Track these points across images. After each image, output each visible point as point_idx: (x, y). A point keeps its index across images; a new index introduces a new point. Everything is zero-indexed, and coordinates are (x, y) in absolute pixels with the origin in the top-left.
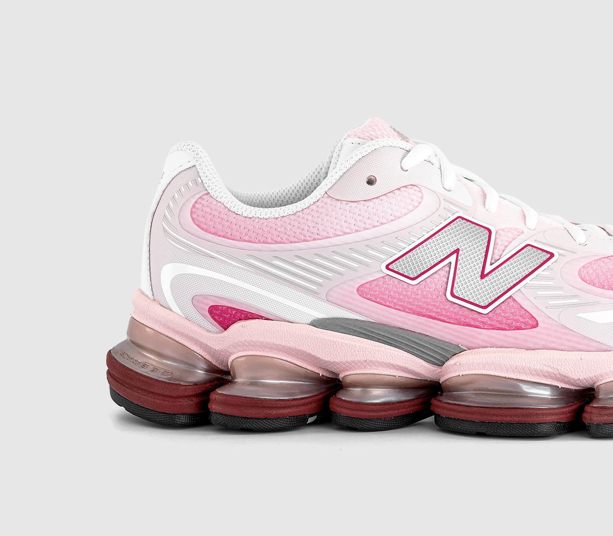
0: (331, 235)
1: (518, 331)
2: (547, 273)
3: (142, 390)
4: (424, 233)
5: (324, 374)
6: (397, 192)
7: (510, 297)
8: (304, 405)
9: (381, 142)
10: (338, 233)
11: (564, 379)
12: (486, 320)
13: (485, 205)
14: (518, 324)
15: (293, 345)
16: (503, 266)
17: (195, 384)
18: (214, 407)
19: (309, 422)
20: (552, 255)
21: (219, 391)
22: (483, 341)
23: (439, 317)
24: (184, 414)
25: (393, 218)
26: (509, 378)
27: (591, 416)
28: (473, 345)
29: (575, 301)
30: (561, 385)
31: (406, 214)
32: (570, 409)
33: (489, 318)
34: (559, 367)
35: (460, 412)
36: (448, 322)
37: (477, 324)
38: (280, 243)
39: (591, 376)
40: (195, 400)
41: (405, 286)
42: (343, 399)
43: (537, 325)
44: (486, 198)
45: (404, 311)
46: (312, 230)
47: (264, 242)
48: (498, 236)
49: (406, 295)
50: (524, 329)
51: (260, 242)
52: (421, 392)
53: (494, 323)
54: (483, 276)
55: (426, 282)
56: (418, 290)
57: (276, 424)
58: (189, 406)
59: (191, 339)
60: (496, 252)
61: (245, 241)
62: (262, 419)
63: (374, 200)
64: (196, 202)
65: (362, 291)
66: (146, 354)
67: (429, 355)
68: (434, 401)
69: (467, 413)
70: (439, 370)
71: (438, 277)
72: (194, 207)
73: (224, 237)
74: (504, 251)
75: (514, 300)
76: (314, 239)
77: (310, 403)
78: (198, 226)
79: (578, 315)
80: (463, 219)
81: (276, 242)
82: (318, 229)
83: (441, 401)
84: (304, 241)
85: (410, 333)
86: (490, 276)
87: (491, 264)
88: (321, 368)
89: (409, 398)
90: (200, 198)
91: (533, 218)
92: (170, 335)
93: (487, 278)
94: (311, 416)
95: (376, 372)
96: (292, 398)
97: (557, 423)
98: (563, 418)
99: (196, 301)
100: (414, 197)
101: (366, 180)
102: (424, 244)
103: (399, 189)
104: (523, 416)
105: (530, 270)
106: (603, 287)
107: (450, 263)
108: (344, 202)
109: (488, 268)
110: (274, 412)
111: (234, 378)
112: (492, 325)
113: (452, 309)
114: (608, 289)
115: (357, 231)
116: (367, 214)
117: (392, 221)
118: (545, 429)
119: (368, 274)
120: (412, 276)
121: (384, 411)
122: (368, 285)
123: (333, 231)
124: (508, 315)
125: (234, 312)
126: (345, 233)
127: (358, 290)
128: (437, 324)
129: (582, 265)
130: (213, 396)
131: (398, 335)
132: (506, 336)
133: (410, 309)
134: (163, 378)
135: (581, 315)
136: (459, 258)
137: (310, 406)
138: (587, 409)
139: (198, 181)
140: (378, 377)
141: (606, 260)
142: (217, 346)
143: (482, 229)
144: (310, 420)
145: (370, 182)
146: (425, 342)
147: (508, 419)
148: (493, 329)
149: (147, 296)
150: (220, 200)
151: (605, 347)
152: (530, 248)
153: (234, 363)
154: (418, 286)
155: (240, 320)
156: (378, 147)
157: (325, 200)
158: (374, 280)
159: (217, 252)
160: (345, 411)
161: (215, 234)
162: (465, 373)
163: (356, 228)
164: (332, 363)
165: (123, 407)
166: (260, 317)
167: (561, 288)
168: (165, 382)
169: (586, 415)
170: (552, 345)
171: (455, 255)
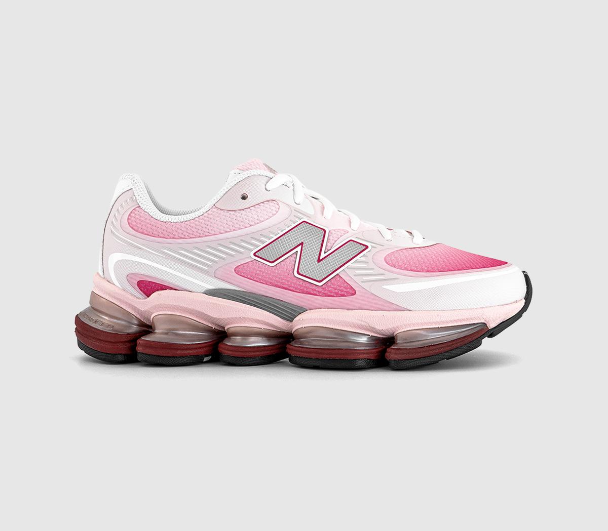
0: (217, 233)
1: (342, 297)
2: (363, 259)
3: (94, 338)
4: (279, 232)
5: (216, 328)
6: (262, 204)
7: (337, 274)
8: (200, 348)
9: (253, 172)
10: (222, 232)
11: (372, 329)
12: (320, 290)
13: (323, 214)
14: (343, 293)
15: (192, 307)
16: (333, 254)
17: (128, 334)
18: (139, 349)
19: (204, 361)
20: (367, 247)
21: (143, 338)
22: (319, 304)
23: (290, 288)
24: (120, 354)
25: (258, 222)
26: (335, 329)
27: (391, 355)
28: (312, 307)
29: (381, 277)
30: (371, 334)
31: (267, 219)
32: (378, 350)
33: (323, 289)
34: (368, 322)
35: (303, 352)
36: (295, 292)
37: (315, 292)
38: (184, 238)
39: (390, 327)
40: (128, 345)
41: (267, 267)
42: (228, 344)
43: (355, 293)
44: (324, 210)
45: (266, 284)
46: (204, 230)
47: (173, 238)
48: (330, 234)
49: (267, 273)
50: (346, 296)
51: (170, 238)
52: (281, 340)
53: (326, 292)
54: (319, 261)
55: (281, 265)
56: (275, 269)
57: (181, 361)
58: (123, 349)
59: (126, 303)
60: (329, 244)
61: (161, 237)
62: (171, 357)
63: (246, 210)
64: (131, 212)
65: (238, 270)
66: (104, 317)
67: (283, 314)
68: (288, 346)
69: (306, 352)
70: (291, 324)
71: (289, 262)
72: (130, 215)
73: (148, 235)
74: (334, 244)
75: (340, 276)
76: (206, 236)
77: (205, 347)
78: (132, 228)
79: (383, 287)
80: (307, 222)
81: (181, 238)
82: (208, 229)
83: (292, 345)
84: (199, 237)
85: (270, 299)
86: (324, 261)
87: (325, 253)
88: (213, 323)
89: (272, 344)
90: (134, 209)
91: (356, 223)
92: (114, 302)
93: (322, 262)
94: (206, 356)
95: (248, 325)
96: (191, 343)
97: (368, 359)
98: (372, 357)
99: (129, 277)
100: (273, 208)
101: (240, 197)
102: (279, 239)
103: (263, 203)
104: (344, 354)
105: (352, 257)
106: (401, 269)
107: (297, 251)
108: (225, 211)
109: (323, 256)
110: (179, 352)
111: (154, 330)
112: (325, 294)
113: (298, 283)
114: (404, 269)
115: (234, 230)
116: (247, 221)
117: (258, 223)
118: (360, 363)
119: (243, 259)
120: (271, 261)
121: (253, 352)
122: (242, 267)
123: (218, 230)
124: (336, 286)
125: (153, 285)
126: (227, 232)
127: (235, 270)
128: (289, 293)
129: (387, 254)
130: (139, 341)
131: (262, 301)
132: (334, 301)
133: (271, 283)
134: (108, 330)
135: (385, 287)
136: (303, 248)
137: (205, 349)
138: (388, 350)
139: (133, 199)
140: (249, 329)
141: (404, 251)
142: (143, 308)
143: (320, 230)
144: (205, 359)
145: (244, 198)
146: (281, 305)
147: (333, 356)
148: (326, 296)
149: (100, 276)
150: (147, 211)
151: (400, 308)
152: (352, 242)
153: (154, 320)
154: (275, 267)
155: (158, 290)
156: (250, 175)
157: (214, 210)
158: (246, 263)
159: (143, 245)
160: (227, 352)
161: (142, 233)
162: (306, 326)
163: (234, 228)
164: (219, 319)
165: (83, 351)
166: (171, 288)
167: (371, 269)
168: (108, 333)
169: (387, 354)
170: (365, 307)
171: (300, 246)
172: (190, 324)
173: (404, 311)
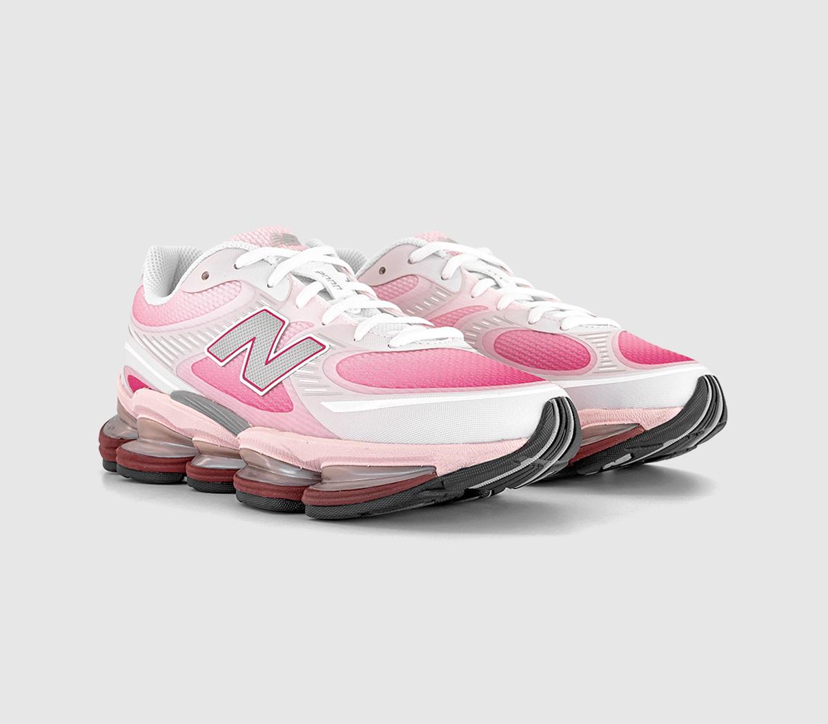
7: (281, 382)
12: (261, 401)
14: (281, 407)
16: (285, 354)
20: (324, 347)
22: (259, 420)
23: (238, 396)
28: (254, 423)
29: (324, 390)
33: (264, 400)
37: (257, 405)
41: (217, 366)
43: (292, 409)
45: (219, 389)
48: (288, 328)
50: (283, 412)
53: (266, 404)
54: (267, 362)
55: (230, 365)
56: (224, 370)
60: (282, 341)
65: (194, 370)
71: (237, 361)
74: (288, 341)
75: (283, 385)
80: (267, 311)
86: (272, 363)
87: (275, 352)
93: (269, 365)
100: (234, 291)
107: (247, 349)
109: (272, 356)
112: (265, 407)
113: (243, 390)
120: (221, 359)
122: (197, 365)
124: (276, 398)
132: (272, 417)
135: (323, 403)
136: (254, 345)
143: (279, 321)
148: (266, 410)
151: (329, 434)
152: (310, 340)
154: (225, 367)
155: (139, 388)
158: (201, 361)
166: (147, 387)
167: (318, 378)
171: (251, 343)
172: (165, 433)
173: (333, 438)
